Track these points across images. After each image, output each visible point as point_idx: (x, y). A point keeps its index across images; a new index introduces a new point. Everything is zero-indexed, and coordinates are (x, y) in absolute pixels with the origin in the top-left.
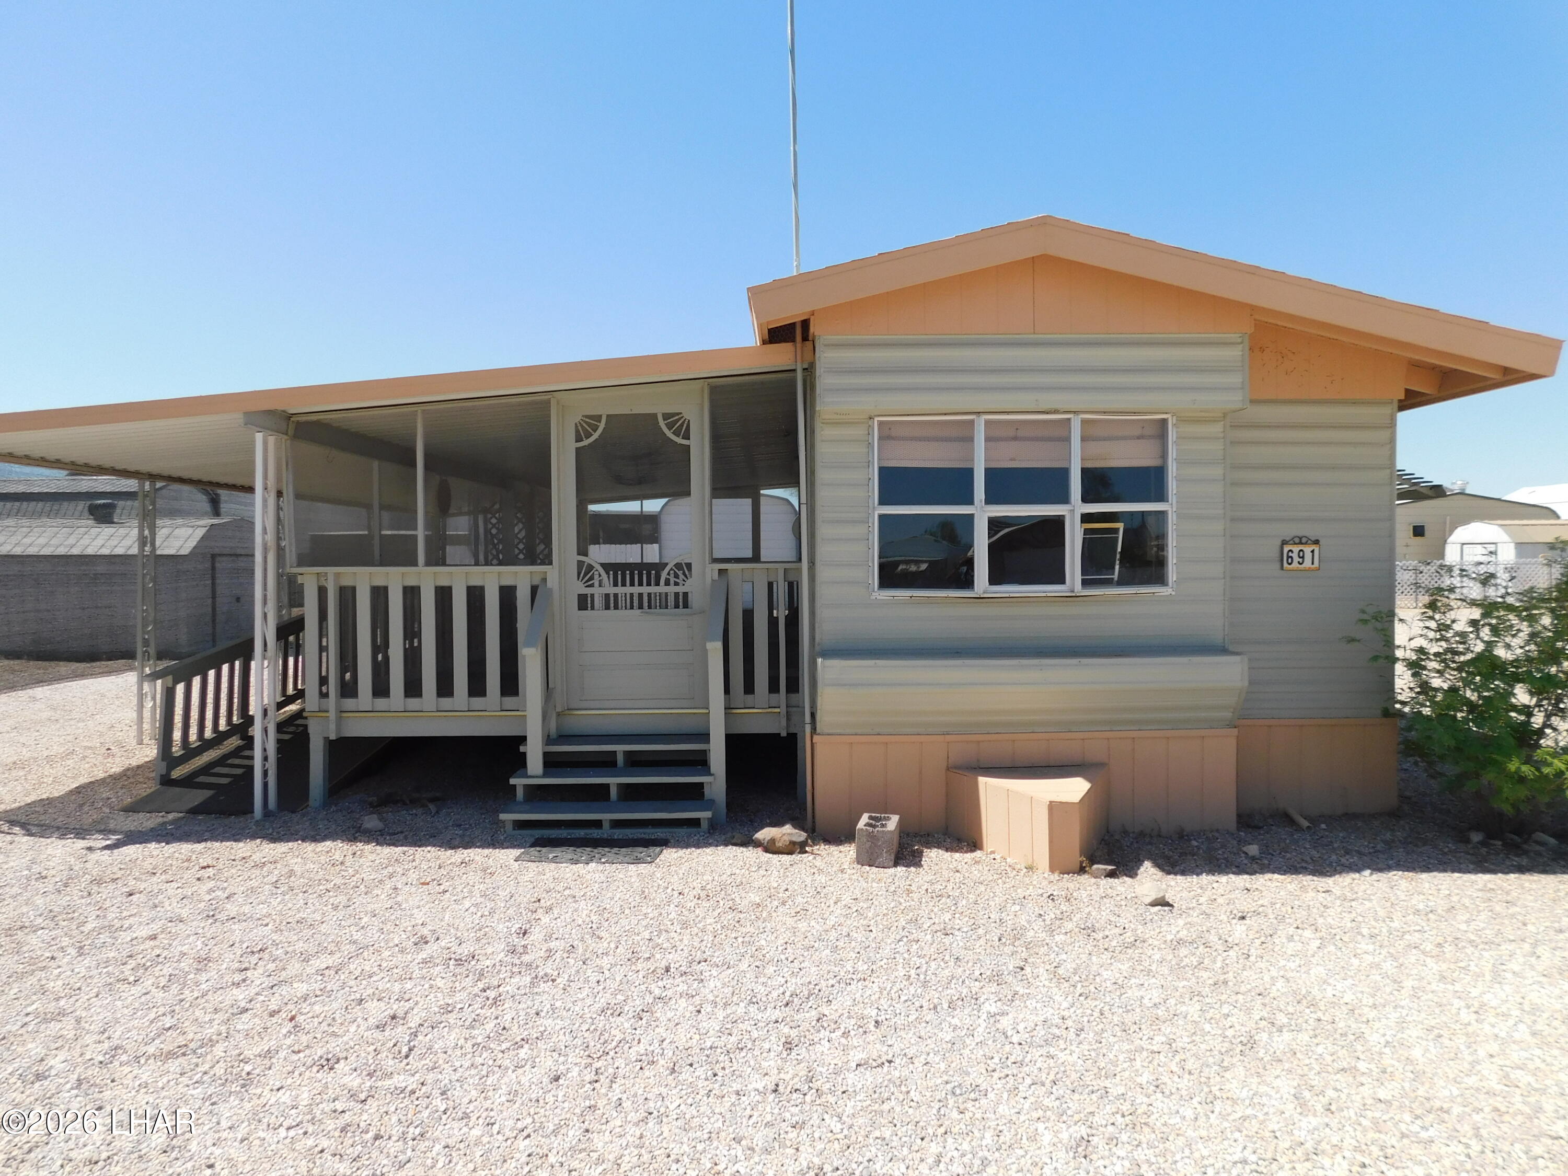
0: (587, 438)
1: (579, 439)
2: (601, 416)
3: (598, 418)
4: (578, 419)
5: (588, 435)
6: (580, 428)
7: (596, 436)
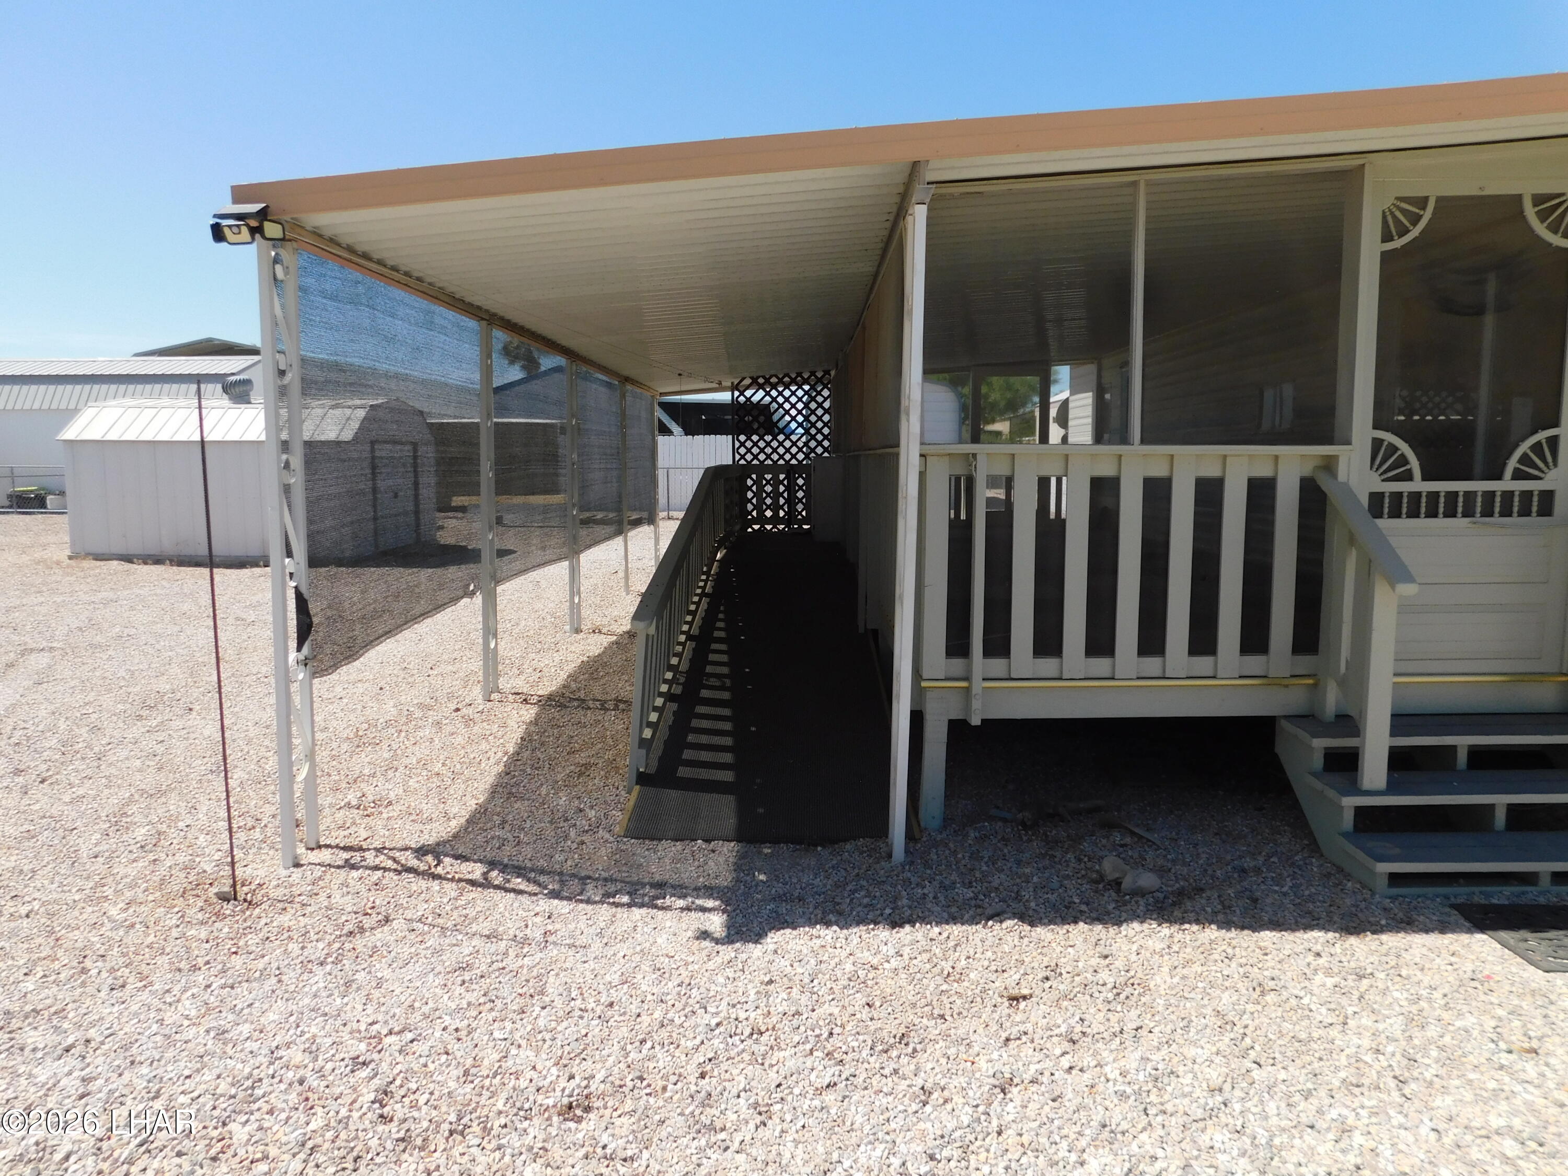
0: (1401, 235)
1: (1387, 237)
2: (1426, 199)
3: (1422, 202)
4: (1388, 203)
5: (1403, 232)
6: (1390, 219)
7: (1415, 232)
